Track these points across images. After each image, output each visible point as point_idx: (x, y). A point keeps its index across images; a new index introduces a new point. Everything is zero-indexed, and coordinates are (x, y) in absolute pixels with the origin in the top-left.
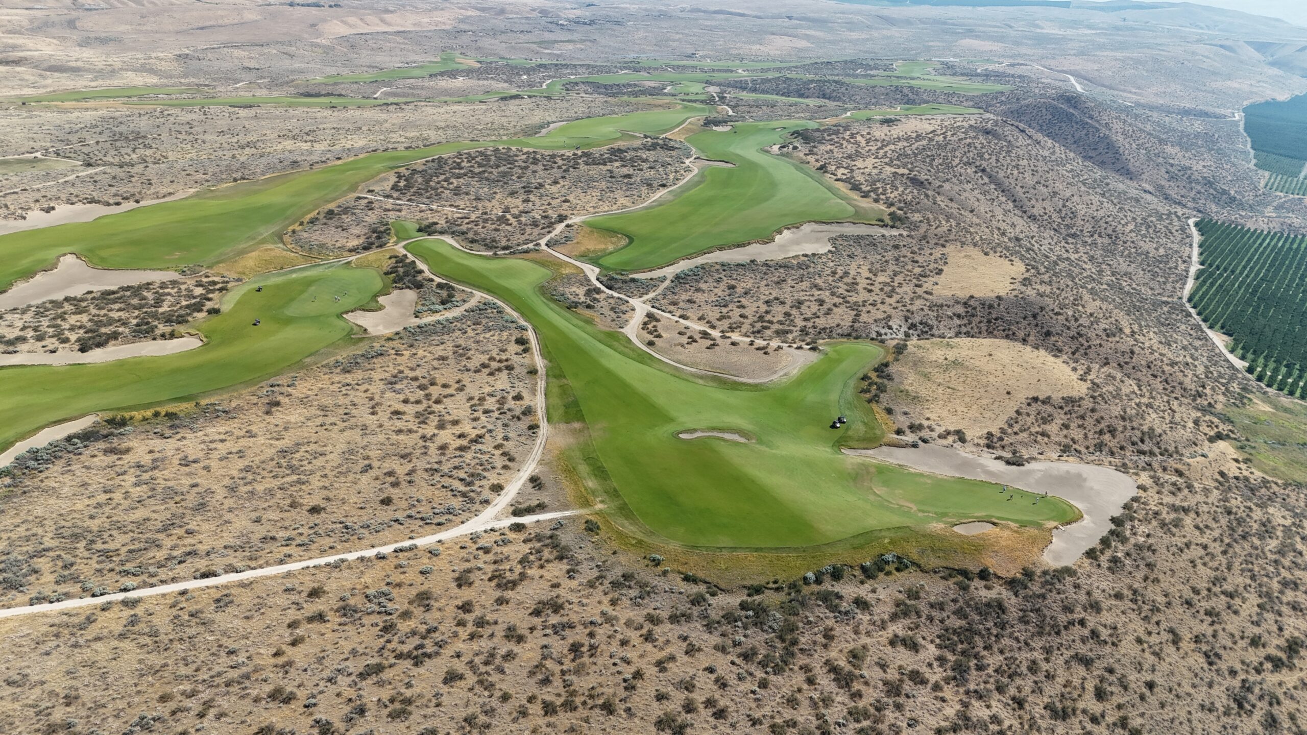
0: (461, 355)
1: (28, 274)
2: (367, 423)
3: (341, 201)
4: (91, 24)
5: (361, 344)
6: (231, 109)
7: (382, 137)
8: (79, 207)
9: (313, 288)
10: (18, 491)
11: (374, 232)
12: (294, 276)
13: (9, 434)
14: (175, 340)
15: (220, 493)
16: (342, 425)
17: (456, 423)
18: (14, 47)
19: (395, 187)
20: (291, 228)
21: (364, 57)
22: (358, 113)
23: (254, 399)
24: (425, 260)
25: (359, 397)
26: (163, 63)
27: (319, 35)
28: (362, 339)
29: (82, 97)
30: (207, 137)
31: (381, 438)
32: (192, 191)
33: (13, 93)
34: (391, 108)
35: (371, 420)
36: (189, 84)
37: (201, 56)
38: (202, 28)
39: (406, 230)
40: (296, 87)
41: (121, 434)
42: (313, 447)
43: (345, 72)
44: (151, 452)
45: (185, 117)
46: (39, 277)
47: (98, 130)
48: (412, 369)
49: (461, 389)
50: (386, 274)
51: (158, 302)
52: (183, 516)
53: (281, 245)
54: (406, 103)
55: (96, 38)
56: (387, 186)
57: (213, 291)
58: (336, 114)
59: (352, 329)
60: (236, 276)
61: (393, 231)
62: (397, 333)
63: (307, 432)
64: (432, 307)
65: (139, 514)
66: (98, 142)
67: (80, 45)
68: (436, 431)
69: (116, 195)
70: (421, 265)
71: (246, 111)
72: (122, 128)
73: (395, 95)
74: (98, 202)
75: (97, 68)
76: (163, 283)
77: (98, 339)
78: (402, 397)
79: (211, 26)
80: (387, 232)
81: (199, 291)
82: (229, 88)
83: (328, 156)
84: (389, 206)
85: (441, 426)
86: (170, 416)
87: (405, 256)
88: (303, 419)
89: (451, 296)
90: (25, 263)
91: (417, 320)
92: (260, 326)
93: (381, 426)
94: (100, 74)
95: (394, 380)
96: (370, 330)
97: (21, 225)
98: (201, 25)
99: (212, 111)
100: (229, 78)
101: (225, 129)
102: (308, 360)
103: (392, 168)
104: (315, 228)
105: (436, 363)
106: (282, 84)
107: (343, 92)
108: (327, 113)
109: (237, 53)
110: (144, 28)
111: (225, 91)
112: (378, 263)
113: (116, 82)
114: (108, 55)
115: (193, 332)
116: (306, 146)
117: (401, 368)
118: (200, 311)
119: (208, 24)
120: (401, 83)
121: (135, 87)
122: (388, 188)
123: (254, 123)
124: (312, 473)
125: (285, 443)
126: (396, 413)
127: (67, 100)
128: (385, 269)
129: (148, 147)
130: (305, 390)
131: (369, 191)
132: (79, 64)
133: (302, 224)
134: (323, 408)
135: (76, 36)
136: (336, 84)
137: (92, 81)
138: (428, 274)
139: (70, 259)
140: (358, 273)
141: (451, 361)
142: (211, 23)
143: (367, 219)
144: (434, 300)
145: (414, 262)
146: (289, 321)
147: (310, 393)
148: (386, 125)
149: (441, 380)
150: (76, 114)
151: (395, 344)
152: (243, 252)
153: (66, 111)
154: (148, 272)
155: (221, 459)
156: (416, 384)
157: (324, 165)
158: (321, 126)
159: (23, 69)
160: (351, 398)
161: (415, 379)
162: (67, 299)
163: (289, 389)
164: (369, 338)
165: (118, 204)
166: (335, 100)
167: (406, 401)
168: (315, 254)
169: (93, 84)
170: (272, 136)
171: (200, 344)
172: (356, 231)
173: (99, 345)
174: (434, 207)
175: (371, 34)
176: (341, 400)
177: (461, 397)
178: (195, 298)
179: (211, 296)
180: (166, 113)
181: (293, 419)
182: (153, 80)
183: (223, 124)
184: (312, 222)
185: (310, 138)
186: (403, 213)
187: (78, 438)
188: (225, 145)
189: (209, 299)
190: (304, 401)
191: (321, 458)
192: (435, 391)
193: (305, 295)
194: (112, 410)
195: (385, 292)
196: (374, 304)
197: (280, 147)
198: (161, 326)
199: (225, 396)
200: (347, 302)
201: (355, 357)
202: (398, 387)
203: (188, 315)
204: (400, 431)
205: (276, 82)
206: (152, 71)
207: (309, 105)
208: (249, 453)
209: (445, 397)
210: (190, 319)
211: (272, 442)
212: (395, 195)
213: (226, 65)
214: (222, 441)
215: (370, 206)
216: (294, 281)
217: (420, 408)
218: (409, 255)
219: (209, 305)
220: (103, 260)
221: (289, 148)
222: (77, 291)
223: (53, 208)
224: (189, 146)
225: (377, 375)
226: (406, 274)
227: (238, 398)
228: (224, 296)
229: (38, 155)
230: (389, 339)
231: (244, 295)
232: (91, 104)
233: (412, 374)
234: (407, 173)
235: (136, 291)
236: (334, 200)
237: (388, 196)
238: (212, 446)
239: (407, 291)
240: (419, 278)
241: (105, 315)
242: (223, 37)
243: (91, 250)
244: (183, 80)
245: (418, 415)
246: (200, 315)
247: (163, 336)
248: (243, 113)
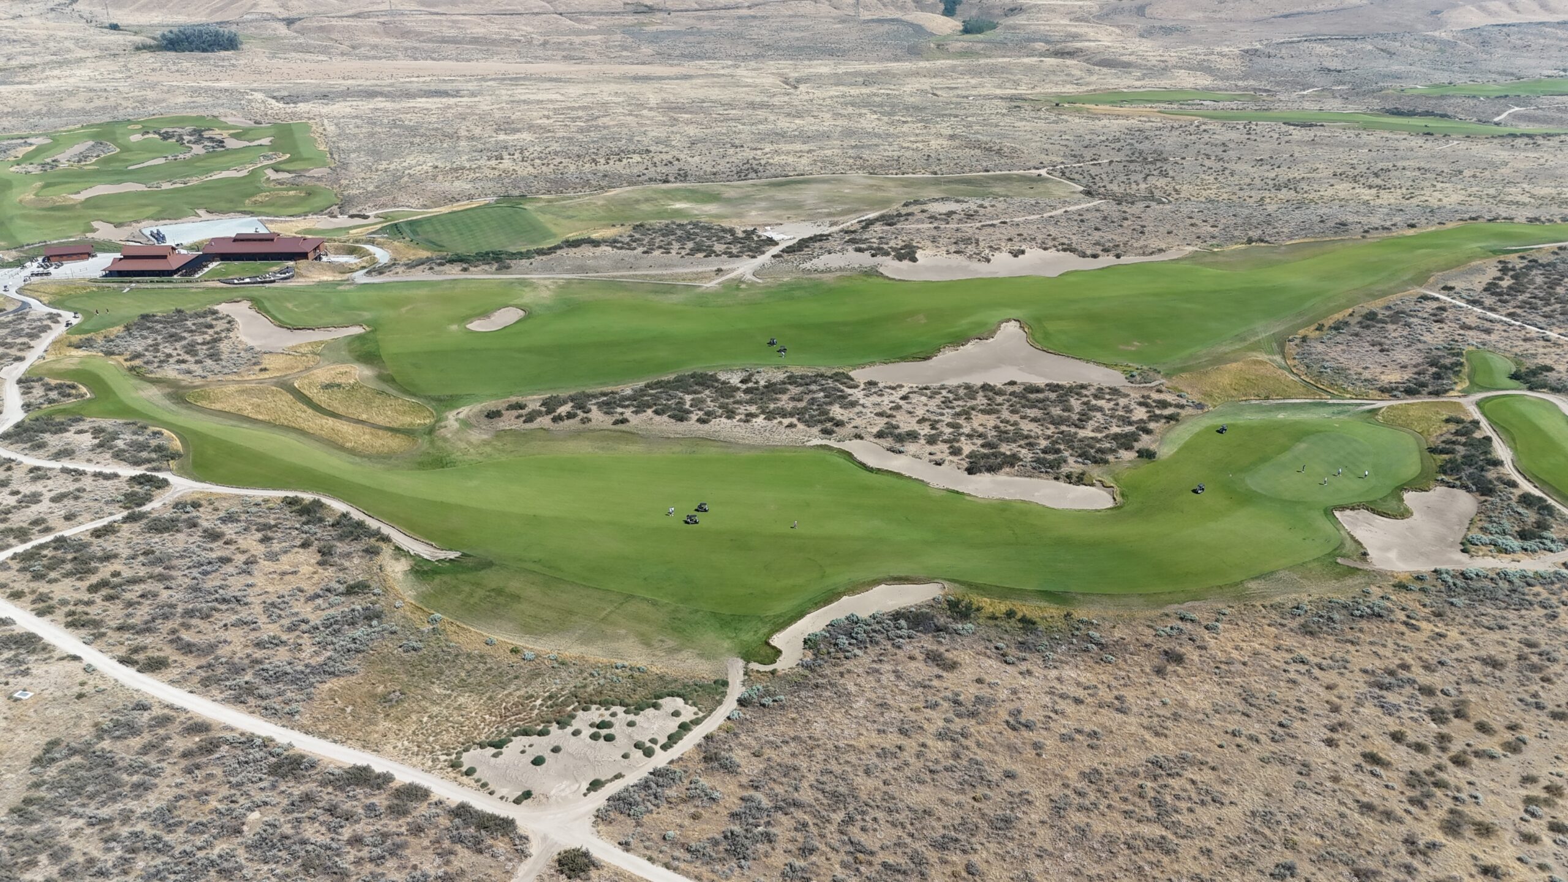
0: (1534, 668)
1: (959, 340)
2: (1313, 760)
3: (1393, 299)
4: (1160, 11)
5: (1349, 581)
6: (1284, 128)
7: (1492, 191)
8: (1052, 253)
9: (1302, 446)
10: (814, 680)
11: (1432, 364)
12: (1281, 416)
13: (841, 578)
14: (1082, 487)
15: (1039, 812)
16: (1268, 747)
17: (1485, 830)
18: (1075, 37)
19: (1491, 288)
20: (1302, 332)
21: (1498, 59)
22: (1464, 145)
23: (1148, 636)
24: (1511, 440)
25: (1312, 693)
26: (1225, 60)
27: (1440, 26)
28: (1353, 571)
29: (1118, 98)
30: (1240, 167)
31: (1328, 807)
32: (1190, 249)
33: (1054, 90)
34: (1519, 142)
35: (1321, 756)
36: (1246, 89)
37: (1273, 52)
38: (1286, 16)
39: (1489, 371)
40: (1385, 98)
41: (956, 631)
42: (1205, 776)
43: (1461, 79)
44: (979, 681)
45: (1224, 134)
46: (970, 347)
47: (1118, 145)
48: (1427, 667)
49: (1514, 747)
50: (1433, 450)
51: (1083, 419)
52: (974, 831)
53: (1278, 358)
54: (1547, 136)
55: (1161, 28)
56: (1479, 282)
57: (1155, 418)
58: (1429, 144)
59: (1342, 544)
60: (1196, 397)
61: (1466, 370)
62: (1419, 578)
63: (1203, 739)
64: (1500, 540)
65: (922, 796)
66: (1111, 162)
67: (1141, 36)
68: (1439, 837)
69: (1097, 244)
70: (1501, 451)
71: (1303, 131)
72: (1146, 146)
73: (1530, 119)
74: (1073, 250)
75: (1149, 64)
76: (1100, 389)
77: (992, 461)
78: (1393, 725)
79: (1298, 14)
80: (1455, 368)
81: (1140, 413)
82: (1294, 95)
83: (1397, 219)
84: (1471, 321)
85: (1452, 826)
86: (1028, 623)
87: (1476, 423)
88: (1207, 706)
89: (1542, 526)
90: (964, 323)
91: (1464, 557)
92: (1202, 495)
93: (1336, 779)
94: (1151, 71)
95: (1388, 679)
96: (1373, 553)
97: (982, 270)
98: (1286, 12)
99: (1259, 129)
100: (1298, 82)
101: (1265, 157)
102: (1253, 585)
103: (1495, 252)
104: (1339, 339)
105: (1476, 668)
106: (1365, 94)
107: (1450, 111)
108: (1416, 142)
109: (1320, 48)
110: (1219, 15)
111: (1289, 101)
112: (1424, 425)
113: (1165, 83)
114: (1166, 48)
115: (1109, 481)
116: (1367, 194)
117: (1408, 658)
118: (1129, 448)
119: (1295, 10)
120: (1545, 100)
121: (1182, 91)
122: (1479, 288)
123: (1307, 150)
124: (1189, 833)
125: (1165, 748)
126: (1372, 758)
127: (1105, 103)
128: (1435, 440)
129: (1164, 174)
130: (1229, 647)
131: (1445, 288)
132: (1133, 58)
133: (1320, 328)
134: (1247, 697)
135: (1140, 24)
136: (1443, 97)
137: (1139, 79)
138: (1509, 470)
139: (1012, 327)
140: (1385, 435)
141: (1509, 674)
142: (1300, 10)
143: (1427, 337)
144: (1507, 525)
145: (1488, 439)
146: (1247, 498)
147: (1235, 654)
148: (1504, 171)
149: (1478, 713)
150: (1105, 122)
151: (1409, 600)
152: (1219, 360)
153: (1095, 117)
154: (1091, 365)
155: (1063, 738)
156: (1427, 703)
157: (1385, 234)
158: (1400, 164)
159: (1075, 62)
160: (1299, 692)
161: (1428, 691)
162: (985, 387)
163: (1207, 635)
164: (1367, 573)
165: (1095, 256)
166: (1432, 123)
167: (1397, 737)
168: (1324, 384)
169: (1138, 84)
170: (1326, 173)
171: (1110, 504)
172: (1402, 355)
173: (991, 469)
174: (1553, 335)
175: (1519, 25)
176: (1282, 692)
177: (1511, 764)
178: (1130, 424)
179: (1152, 425)
180: (1203, 127)
181: (1194, 699)
182: (1205, 81)
183: (1265, 148)
184: (1337, 328)
185: (1378, 181)
186: (1494, 337)
187: (907, 619)
188: (1257, 181)
189: (1148, 432)
190: (1221, 669)
191: (1212, 808)
192: (1461, 735)
193: (1286, 457)
194: (962, 583)
195: (1419, 484)
196: (1393, 504)
197: (1330, 192)
198: (1071, 460)
199: (1111, 613)
200: (1350, 487)
201: (1331, 606)
202: (1391, 697)
203: (1112, 451)
204: (1367, 808)
205: (1357, 90)
206: (1209, 70)
207: (1392, 129)
208: (1105, 742)
209: (1477, 754)
210: (1111, 458)
211: (1147, 736)
212: (1489, 300)
213: (1299, 65)
214: (1078, 701)
215: (1438, 316)
216: (1280, 426)
217: (1421, 763)
218: (1484, 423)
219: (1145, 441)
220: (1047, 335)
221: (1342, 195)
222: (997, 379)
223: (1023, 252)
224: (1212, 178)
225: (1361, 659)
226: (1468, 460)
227: (1129, 622)
228: (1169, 430)
229: (1043, 172)
230: (1401, 586)
231: (1198, 434)
232: (1126, 109)
233: (1424, 678)
234: (1520, 264)
235: (1063, 393)
236: (1384, 294)
237: (1474, 302)
238: (1062, 705)
239: (1462, 493)
240: (1491, 474)
241: (1015, 424)
242: (1308, 27)
243: (1038, 320)
244: (1240, 83)
245: (1413, 779)
246: (1127, 455)
247: (1069, 477)
248: (1297, 134)
